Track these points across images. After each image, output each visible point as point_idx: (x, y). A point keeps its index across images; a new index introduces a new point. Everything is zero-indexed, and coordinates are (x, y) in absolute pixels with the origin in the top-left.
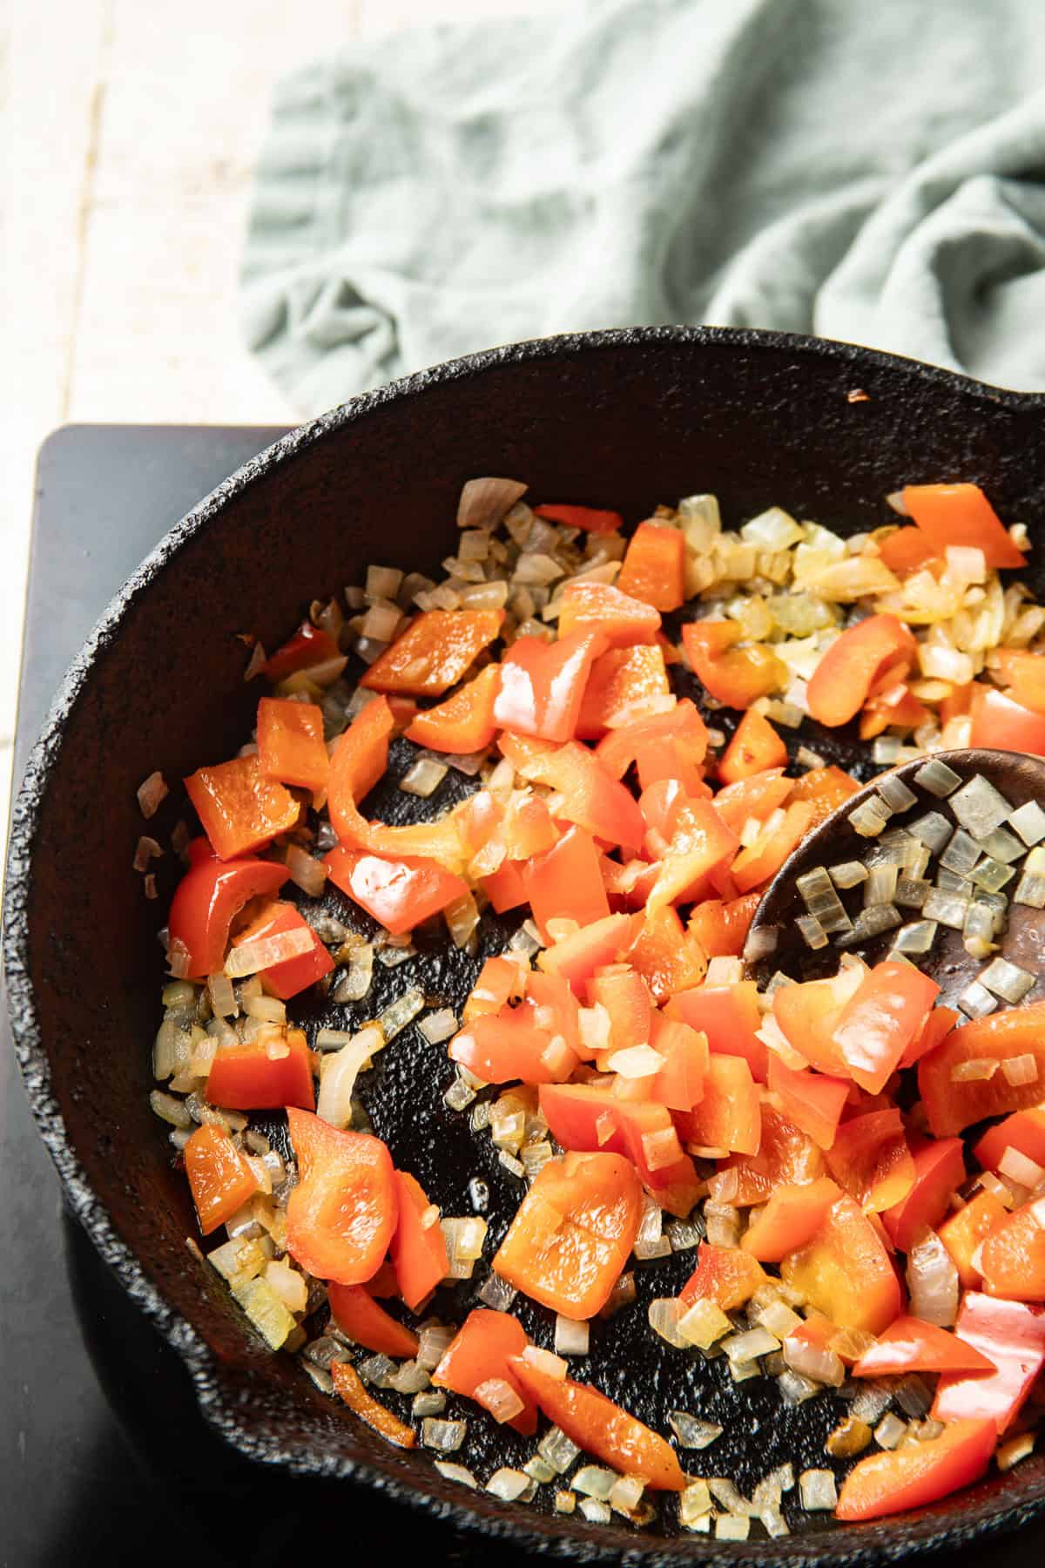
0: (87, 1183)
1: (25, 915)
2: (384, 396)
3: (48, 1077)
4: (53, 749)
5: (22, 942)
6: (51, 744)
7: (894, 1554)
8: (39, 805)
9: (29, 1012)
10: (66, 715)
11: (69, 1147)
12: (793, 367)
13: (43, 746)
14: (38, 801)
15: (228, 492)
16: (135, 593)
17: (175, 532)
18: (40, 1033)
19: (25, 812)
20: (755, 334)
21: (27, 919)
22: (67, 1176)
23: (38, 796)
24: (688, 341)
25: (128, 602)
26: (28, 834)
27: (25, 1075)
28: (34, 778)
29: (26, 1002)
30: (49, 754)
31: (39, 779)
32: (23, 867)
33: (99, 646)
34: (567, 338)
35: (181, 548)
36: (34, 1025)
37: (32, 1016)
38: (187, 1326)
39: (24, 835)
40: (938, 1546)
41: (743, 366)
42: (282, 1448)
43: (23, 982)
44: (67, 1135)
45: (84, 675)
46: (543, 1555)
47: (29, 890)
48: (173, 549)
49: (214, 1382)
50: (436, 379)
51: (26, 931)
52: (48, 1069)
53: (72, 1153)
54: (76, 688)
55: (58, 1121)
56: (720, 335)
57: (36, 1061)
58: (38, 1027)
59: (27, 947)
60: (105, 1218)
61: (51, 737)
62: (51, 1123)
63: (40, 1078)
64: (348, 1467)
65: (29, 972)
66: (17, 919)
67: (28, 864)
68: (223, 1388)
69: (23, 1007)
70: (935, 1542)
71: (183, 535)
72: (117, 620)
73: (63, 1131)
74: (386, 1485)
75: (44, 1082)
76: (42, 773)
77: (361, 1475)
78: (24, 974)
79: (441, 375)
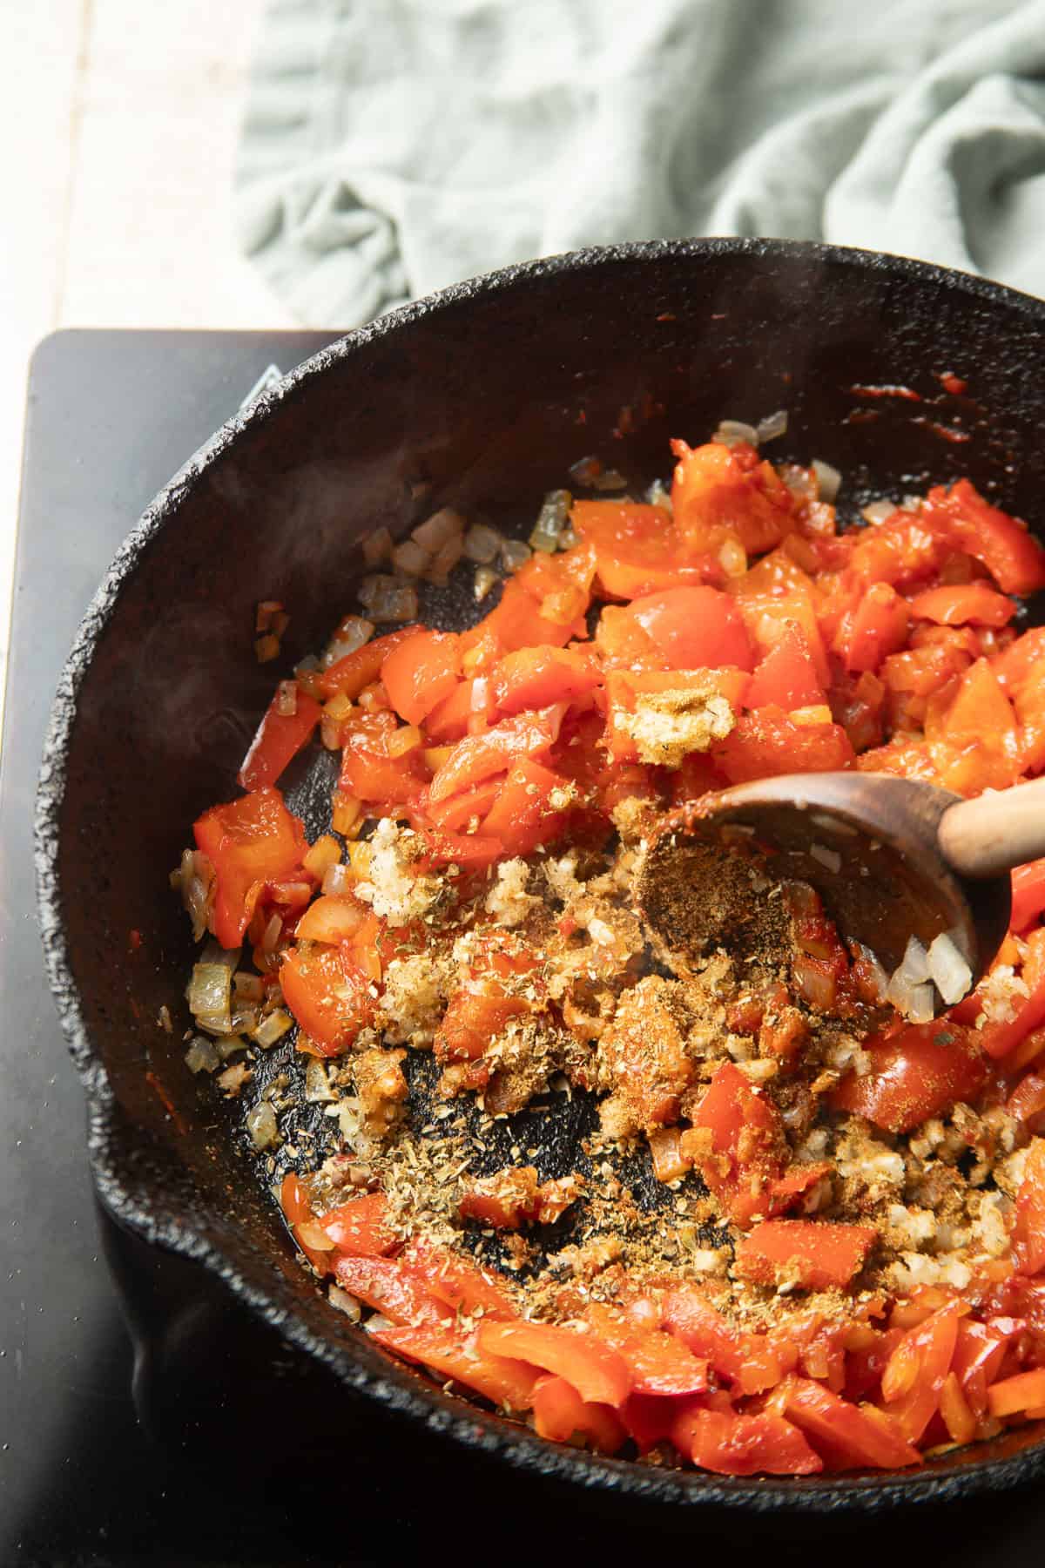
0: (58, 912)
1: (93, 646)
2: (615, 255)
3: (59, 802)
4: (176, 500)
5: (81, 669)
6: (175, 495)
7: (695, 1496)
8: (144, 548)
9: (64, 736)
10: (200, 471)
11: (54, 873)
12: (1035, 334)
13: (168, 494)
14: (144, 544)
15: (431, 304)
16: (307, 375)
17: (367, 328)
18: (66, 759)
19: (128, 550)
20: (1005, 290)
21: (94, 651)
22: (42, 898)
23: (145, 539)
24: (935, 282)
25: (298, 382)
26: (124, 572)
27: (39, 794)
28: (149, 521)
29: (65, 727)
30: (172, 503)
31: (153, 524)
32: (108, 601)
33: (256, 416)
34: (816, 246)
35: (366, 345)
36: (63, 751)
37: (65, 741)
38: (103, 1072)
39: (119, 572)
40: (741, 1502)
41: (984, 321)
42: (148, 1212)
43: (68, 708)
44: (55, 861)
45: (231, 439)
46: (357, 1390)
47: (105, 625)
48: (359, 344)
49: (108, 1130)
50: (673, 252)
51: (89, 662)
52: (62, 795)
53: (55, 878)
54: (219, 449)
55: (54, 845)
56: (968, 284)
57: (53, 784)
58: (67, 753)
59: (84, 676)
60: (63, 949)
61: (178, 488)
62: (46, 846)
63: (51, 801)
64: (203, 1249)
65: (78, 699)
66: (84, 647)
67: (113, 600)
68: (115, 1139)
69: (60, 731)
70: (742, 1497)
71: (373, 333)
72: (281, 396)
73: (54, 856)
74: (232, 1277)
75: (53, 805)
76: (158, 519)
77: (212, 1261)
78: (72, 701)
79: (678, 249)
